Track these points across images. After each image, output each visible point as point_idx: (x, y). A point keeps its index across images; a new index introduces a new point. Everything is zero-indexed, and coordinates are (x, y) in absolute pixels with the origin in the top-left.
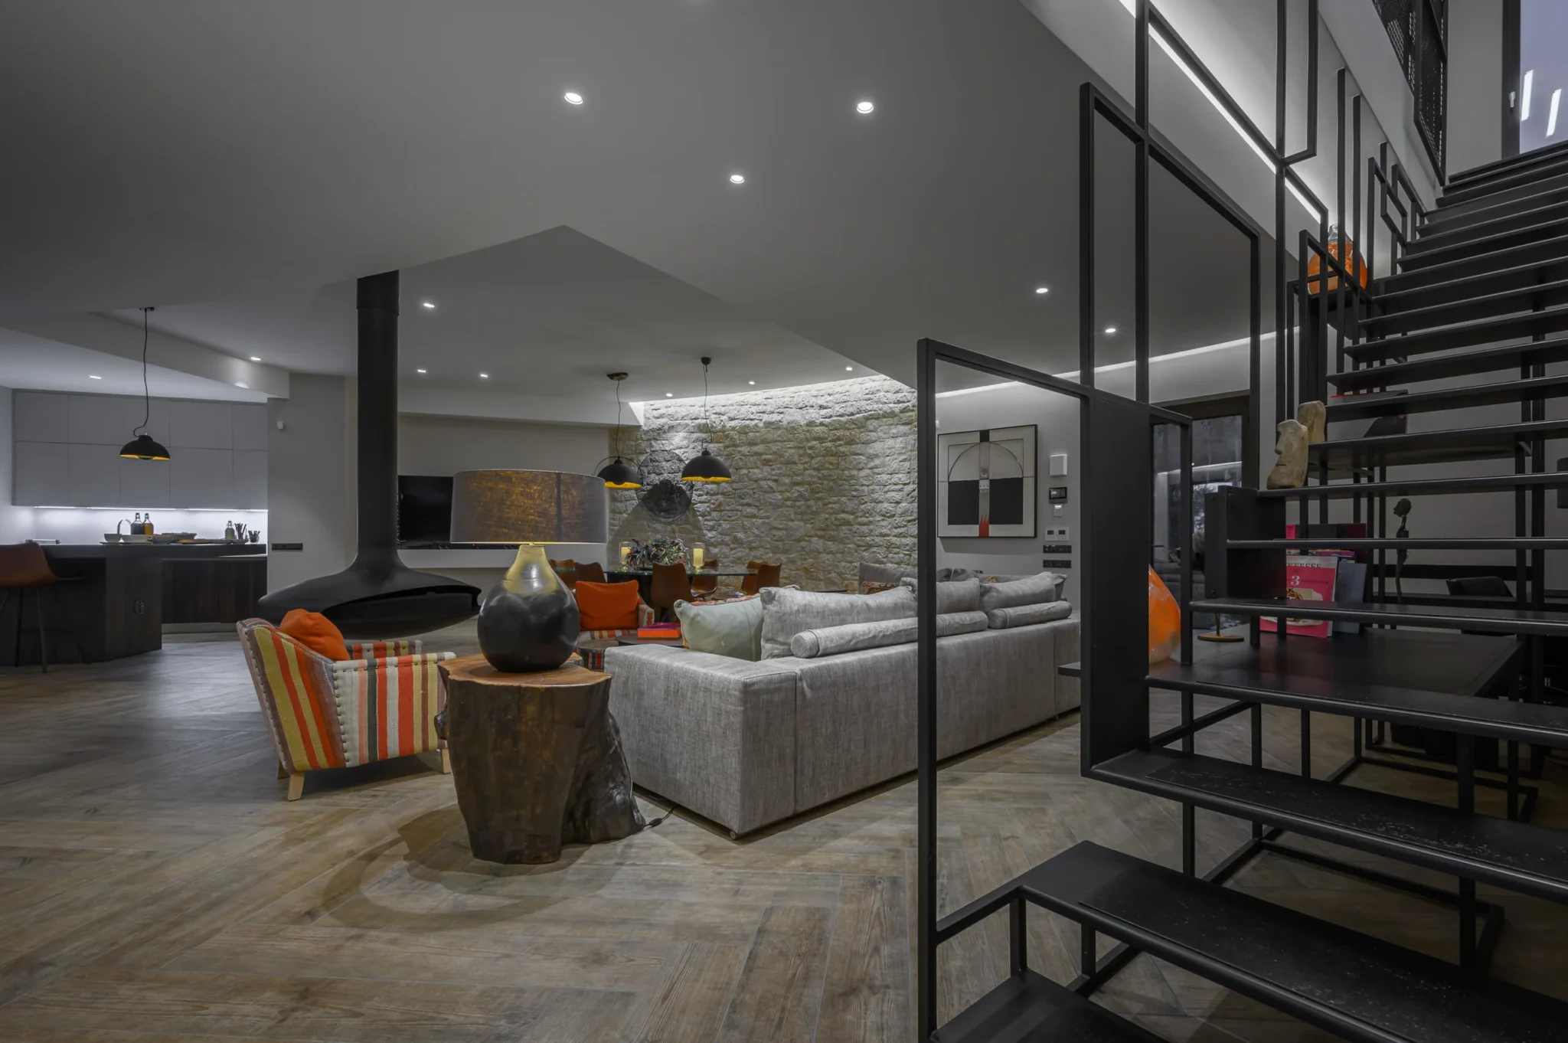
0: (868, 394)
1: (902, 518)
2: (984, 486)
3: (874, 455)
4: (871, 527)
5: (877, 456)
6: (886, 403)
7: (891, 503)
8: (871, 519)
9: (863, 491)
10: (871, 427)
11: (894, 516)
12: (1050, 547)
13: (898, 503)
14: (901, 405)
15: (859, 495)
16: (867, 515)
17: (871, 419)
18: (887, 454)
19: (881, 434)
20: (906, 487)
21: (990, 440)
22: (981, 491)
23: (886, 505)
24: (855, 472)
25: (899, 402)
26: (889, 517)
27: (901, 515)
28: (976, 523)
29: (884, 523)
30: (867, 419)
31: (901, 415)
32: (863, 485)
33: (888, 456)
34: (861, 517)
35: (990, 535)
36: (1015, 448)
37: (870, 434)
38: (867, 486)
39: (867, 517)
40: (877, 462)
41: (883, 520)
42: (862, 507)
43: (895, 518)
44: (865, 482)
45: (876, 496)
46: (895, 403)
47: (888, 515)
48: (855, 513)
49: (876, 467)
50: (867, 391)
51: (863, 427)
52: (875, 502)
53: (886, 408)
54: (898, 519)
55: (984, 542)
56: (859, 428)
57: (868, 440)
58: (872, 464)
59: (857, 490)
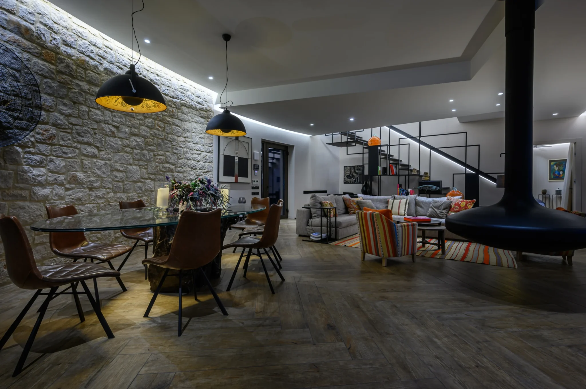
0: (182, 89)
1: (201, 171)
2: (237, 159)
3: (187, 129)
4: (185, 174)
5: (188, 131)
6: (192, 100)
7: (195, 161)
8: (185, 169)
9: (181, 150)
10: (185, 112)
11: (196, 169)
12: (254, 187)
13: (198, 161)
14: (200, 105)
15: (178, 153)
16: (183, 167)
17: (184, 106)
18: (193, 131)
19: (190, 118)
20: (202, 153)
21: (239, 140)
22: (235, 162)
23: (193, 162)
24: (176, 137)
25: (199, 103)
26: (194, 169)
27: (200, 169)
28: (233, 176)
29: (192, 173)
30: (182, 105)
31: (200, 111)
32: (180, 147)
33: (194, 132)
34: (179, 167)
35: (238, 182)
36: (246, 145)
37: (184, 115)
38: (183, 148)
39: (182, 168)
40: (188, 134)
41: (191, 171)
42: (180, 161)
43: (197, 170)
44: (182, 145)
45: (188, 155)
46: (197, 103)
47: (194, 168)
48: (175, 164)
49: (188, 137)
50: (182, 87)
51: (179, 109)
52: (187, 159)
53: (192, 103)
54: (199, 171)
55: (236, 185)
56: (177, 108)
57: (183, 119)
58: (185, 135)
59: (177, 149)
